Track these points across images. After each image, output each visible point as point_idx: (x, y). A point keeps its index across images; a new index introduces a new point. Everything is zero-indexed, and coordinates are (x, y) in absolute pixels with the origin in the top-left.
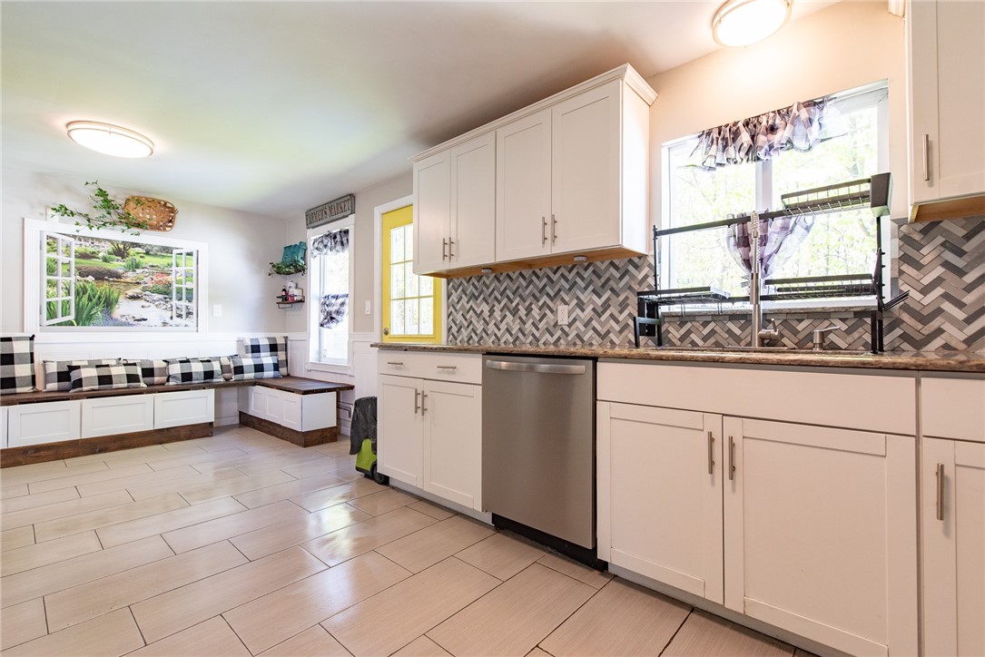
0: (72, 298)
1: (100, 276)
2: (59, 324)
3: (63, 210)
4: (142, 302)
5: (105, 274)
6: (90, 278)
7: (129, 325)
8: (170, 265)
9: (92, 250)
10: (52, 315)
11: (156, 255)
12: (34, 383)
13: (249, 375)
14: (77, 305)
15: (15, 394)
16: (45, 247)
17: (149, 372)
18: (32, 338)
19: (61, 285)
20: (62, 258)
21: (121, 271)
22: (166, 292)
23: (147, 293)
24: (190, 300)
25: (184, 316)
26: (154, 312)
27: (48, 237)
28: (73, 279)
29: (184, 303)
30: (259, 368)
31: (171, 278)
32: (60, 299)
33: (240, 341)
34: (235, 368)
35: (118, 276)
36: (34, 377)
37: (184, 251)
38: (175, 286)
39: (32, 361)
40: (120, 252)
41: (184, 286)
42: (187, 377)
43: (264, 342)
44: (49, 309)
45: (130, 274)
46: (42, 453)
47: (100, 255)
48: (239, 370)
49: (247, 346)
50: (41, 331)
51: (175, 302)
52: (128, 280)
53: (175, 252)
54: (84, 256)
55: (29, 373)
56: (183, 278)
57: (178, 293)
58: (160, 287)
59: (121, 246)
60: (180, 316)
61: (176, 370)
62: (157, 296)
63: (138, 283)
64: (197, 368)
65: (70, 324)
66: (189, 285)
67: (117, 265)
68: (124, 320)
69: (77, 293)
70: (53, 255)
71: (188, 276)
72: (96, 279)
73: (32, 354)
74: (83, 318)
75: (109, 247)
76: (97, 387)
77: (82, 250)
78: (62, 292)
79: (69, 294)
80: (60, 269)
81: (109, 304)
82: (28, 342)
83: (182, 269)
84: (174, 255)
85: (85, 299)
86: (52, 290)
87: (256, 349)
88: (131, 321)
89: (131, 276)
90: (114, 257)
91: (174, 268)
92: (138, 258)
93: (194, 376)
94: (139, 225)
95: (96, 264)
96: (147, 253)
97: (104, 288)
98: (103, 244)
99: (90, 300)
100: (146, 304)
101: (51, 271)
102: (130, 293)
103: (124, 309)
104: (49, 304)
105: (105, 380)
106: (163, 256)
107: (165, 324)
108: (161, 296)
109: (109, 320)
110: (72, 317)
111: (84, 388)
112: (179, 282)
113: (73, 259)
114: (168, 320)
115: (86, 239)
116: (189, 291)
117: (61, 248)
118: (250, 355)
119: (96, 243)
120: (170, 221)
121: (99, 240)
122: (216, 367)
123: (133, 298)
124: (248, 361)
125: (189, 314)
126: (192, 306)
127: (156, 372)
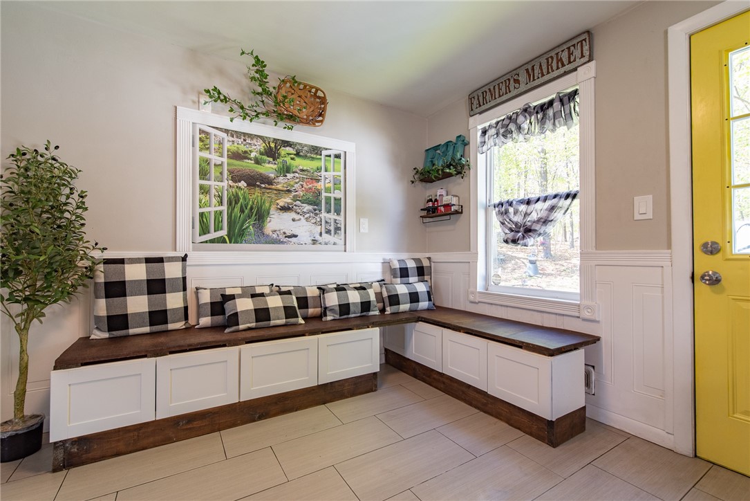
0: (224, 208)
1: (254, 181)
2: (212, 241)
3: (216, 96)
4: (293, 215)
5: (257, 180)
6: (243, 184)
7: (282, 243)
8: (319, 169)
9: (243, 148)
10: (204, 230)
11: (305, 157)
12: (186, 318)
13: (405, 307)
14: (230, 217)
15: (167, 332)
16: (198, 144)
17: (303, 302)
18: (184, 259)
19: (213, 192)
20: (215, 158)
21: (272, 176)
22: (315, 202)
23: (298, 203)
24: (338, 212)
25: (333, 232)
26: (304, 229)
27: (201, 131)
28: (225, 184)
29: (332, 216)
30: (414, 297)
31: (320, 185)
32: (213, 209)
33: (387, 264)
34: (389, 297)
35: (269, 182)
36: (186, 308)
37: (332, 153)
38: (324, 194)
39: (185, 289)
40: (272, 152)
41: (332, 195)
42: (345, 308)
43: (411, 265)
44: (201, 222)
45: (281, 179)
46: (196, 424)
47: (253, 155)
48: (394, 299)
49: (394, 269)
50: (194, 250)
51: (324, 215)
52: (279, 187)
53: (324, 153)
54: (236, 156)
55: (181, 304)
56: (331, 185)
57: (326, 203)
58: (310, 196)
59: (273, 145)
60: (328, 232)
61: (332, 300)
62: (307, 207)
63: (289, 191)
64: (354, 297)
65: (221, 240)
66: (338, 194)
67: (268, 169)
68: (275, 236)
69: (230, 203)
70: (205, 154)
71: (336, 182)
72: (249, 185)
73: (184, 279)
74: (236, 235)
75: (260, 146)
76: (253, 325)
77: (234, 148)
78: (214, 201)
79: (221, 203)
80: (213, 172)
81: (261, 216)
82: (180, 264)
83: (330, 174)
84: (323, 157)
85: (237, 210)
86: (205, 199)
87: (404, 273)
88: (282, 238)
89: (281, 183)
90: (265, 157)
91: (323, 173)
92: (288, 159)
93: (352, 308)
94: (291, 118)
95: (248, 165)
96: (298, 154)
97: (256, 195)
98: (254, 141)
99: (242, 211)
100: (297, 217)
101: (204, 174)
102: (282, 202)
103: (277, 222)
104: (202, 215)
105: (262, 314)
106: (313, 159)
107: (314, 242)
108: (311, 207)
109: (263, 238)
110: (223, 233)
111: (241, 327)
112: (328, 190)
113: (225, 160)
114: (318, 237)
115: (238, 134)
116: (337, 200)
117: (214, 146)
118: (399, 280)
119: (249, 141)
120: (320, 115)
121: (251, 136)
122: (371, 295)
123: (285, 209)
124: (402, 289)
125: (337, 229)
126: (341, 219)
127: (310, 302)
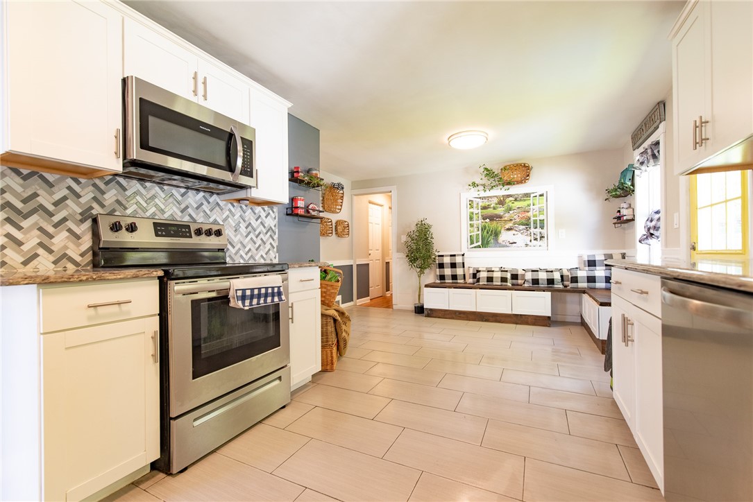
0: (480, 232)
1: (492, 218)
2: (475, 247)
3: (474, 185)
4: (513, 232)
5: (494, 217)
6: (488, 220)
7: (508, 246)
8: (529, 205)
9: (488, 204)
10: (472, 243)
11: (521, 200)
12: (465, 278)
13: (583, 285)
14: (482, 236)
15: (457, 283)
16: (469, 206)
17: (515, 277)
18: (463, 255)
19: (475, 226)
20: (475, 211)
21: (502, 214)
22: (527, 224)
23: (516, 225)
24: (542, 227)
25: (539, 239)
26: (520, 238)
27: (470, 201)
28: (480, 222)
29: (539, 230)
30: (591, 279)
31: (530, 214)
32: (475, 233)
33: (580, 257)
34: (572, 278)
35: (500, 217)
36: (464, 275)
37: (537, 194)
38: (532, 219)
39: (464, 267)
40: (501, 203)
41: (538, 219)
42: (536, 282)
43: (599, 257)
44: (471, 239)
45: (507, 215)
46: (462, 315)
47: (492, 206)
48: (575, 280)
49: (584, 261)
50: (468, 251)
51: (532, 230)
52: (506, 219)
53: (532, 195)
54: (484, 208)
55: (462, 273)
56: (537, 213)
57: (534, 223)
58: (523, 221)
59: (502, 199)
60: (536, 239)
61: (529, 276)
62: (522, 227)
63: (511, 220)
64: (543, 276)
65: (479, 247)
66: (542, 217)
67: (500, 211)
68: (504, 243)
69: (482, 230)
70: (472, 210)
71: (541, 211)
72: (490, 220)
73: (463, 263)
74: (485, 244)
75: (496, 200)
76: (486, 283)
77: (483, 205)
78: (476, 230)
79: (478, 230)
80: (475, 217)
81: (496, 234)
82: (461, 257)
83: (536, 207)
84: (531, 198)
85: (485, 232)
86: (472, 229)
87: (592, 263)
88: (508, 244)
89: (507, 216)
90: (498, 206)
91: (532, 207)
92: (510, 204)
93: (540, 281)
94: (509, 183)
95: (490, 211)
96: (516, 200)
97: (494, 225)
98: (493, 199)
99: (488, 233)
100: (516, 233)
101: (471, 219)
102: (507, 227)
103: (505, 236)
104: (471, 236)
105: (490, 279)
106: (525, 200)
107: (527, 245)
108: (524, 227)
109: (497, 244)
110: (480, 243)
111: (481, 283)
112: (535, 216)
113: (480, 211)
114: (529, 243)
115: (485, 198)
116: (542, 221)
117: (475, 205)
118: (587, 268)
119: (490, 199)
120: (528, 176)
121: (491, 197)
122: (557, 276)
123: (509, 229)
124: (583, 274)
125: (542, 237)
126: (544, 231)
127: (519, 277)
